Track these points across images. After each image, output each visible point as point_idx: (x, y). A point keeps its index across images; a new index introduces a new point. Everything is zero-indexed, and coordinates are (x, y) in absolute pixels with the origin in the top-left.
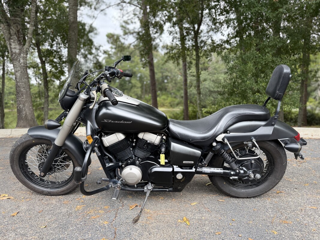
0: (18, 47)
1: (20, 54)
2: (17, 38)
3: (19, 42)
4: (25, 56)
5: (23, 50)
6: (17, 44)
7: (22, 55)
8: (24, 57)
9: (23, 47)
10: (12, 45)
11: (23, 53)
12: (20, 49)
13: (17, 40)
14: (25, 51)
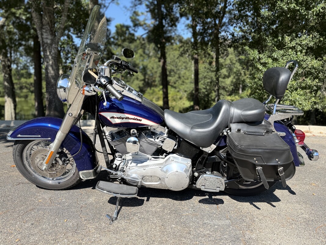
2: (49, 28)
3: (51, 33)
6: (49, 34)
8: (55, 48)
10: (44, 35)
11: (54, 44)
12: (52, 40)
13: (49, 30)
14: (56, 42)
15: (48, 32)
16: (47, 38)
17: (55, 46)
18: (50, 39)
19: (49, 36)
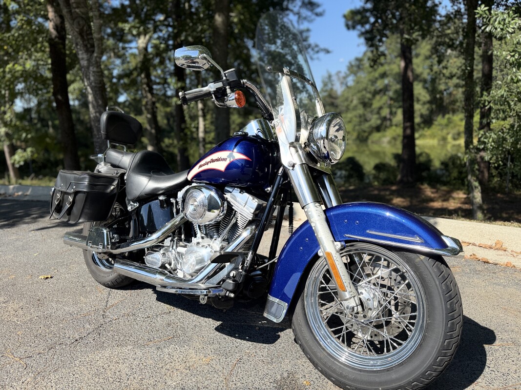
0: (85, 56)
1: (88, 68)
2: (81, 42)
3: (85, 49)
4: (95, 69)
5: (92, 61)
6: (83, 51)
7: (91, 68)
8: (94, 72)
9: (91, 55)
10: (80, 55)
11: (92, 66)
12: (89, 60)
13: (82, 45)
14: (94, 63)
15: (82, 48)
16: (83, 59)
17: (93, 68)
18: (86, 59)
19: (84, 54)
